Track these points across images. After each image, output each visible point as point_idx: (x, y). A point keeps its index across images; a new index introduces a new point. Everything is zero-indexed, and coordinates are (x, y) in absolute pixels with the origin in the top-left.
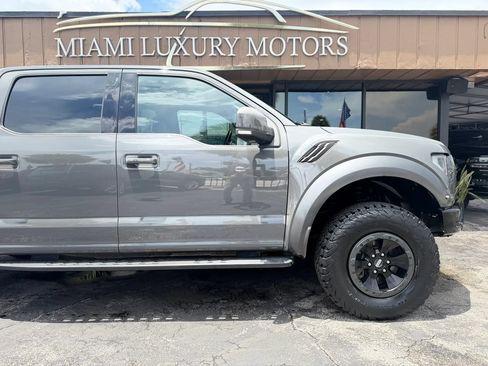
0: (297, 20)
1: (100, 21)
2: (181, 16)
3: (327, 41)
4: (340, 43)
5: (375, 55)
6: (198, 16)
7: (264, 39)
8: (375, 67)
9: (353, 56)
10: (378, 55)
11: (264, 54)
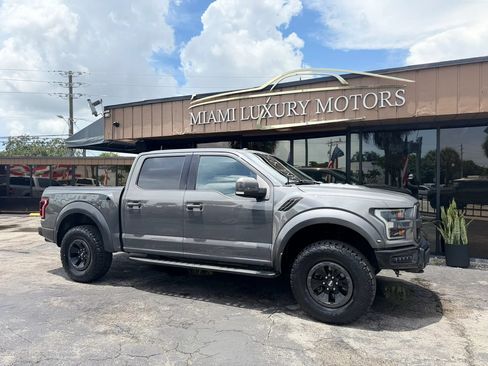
2: (267, 89)
3: (386, 95)
5: (434, 103)
6: (279, 87)
7: (330, 99)
8: (434, 113)
9: (411, 105)
10: (436, 102)
11: (330, 110)
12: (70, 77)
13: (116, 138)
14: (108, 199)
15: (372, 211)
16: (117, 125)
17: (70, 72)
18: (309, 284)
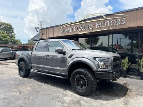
0: (109, 16)
1: (67, 25)
2: (81, 21)
3: (118, 20)
4: (123, 21)
6: (85, 20)
7: (100, 23)
8: (135, 26)
9: (127, 23)
11: (100, 27)
12: (41, 22)
13: (42, 38)
14: (28, 54)
15: (95, 58)
16: (43, 34)
17: (41, 21)
18: (75, 82)
